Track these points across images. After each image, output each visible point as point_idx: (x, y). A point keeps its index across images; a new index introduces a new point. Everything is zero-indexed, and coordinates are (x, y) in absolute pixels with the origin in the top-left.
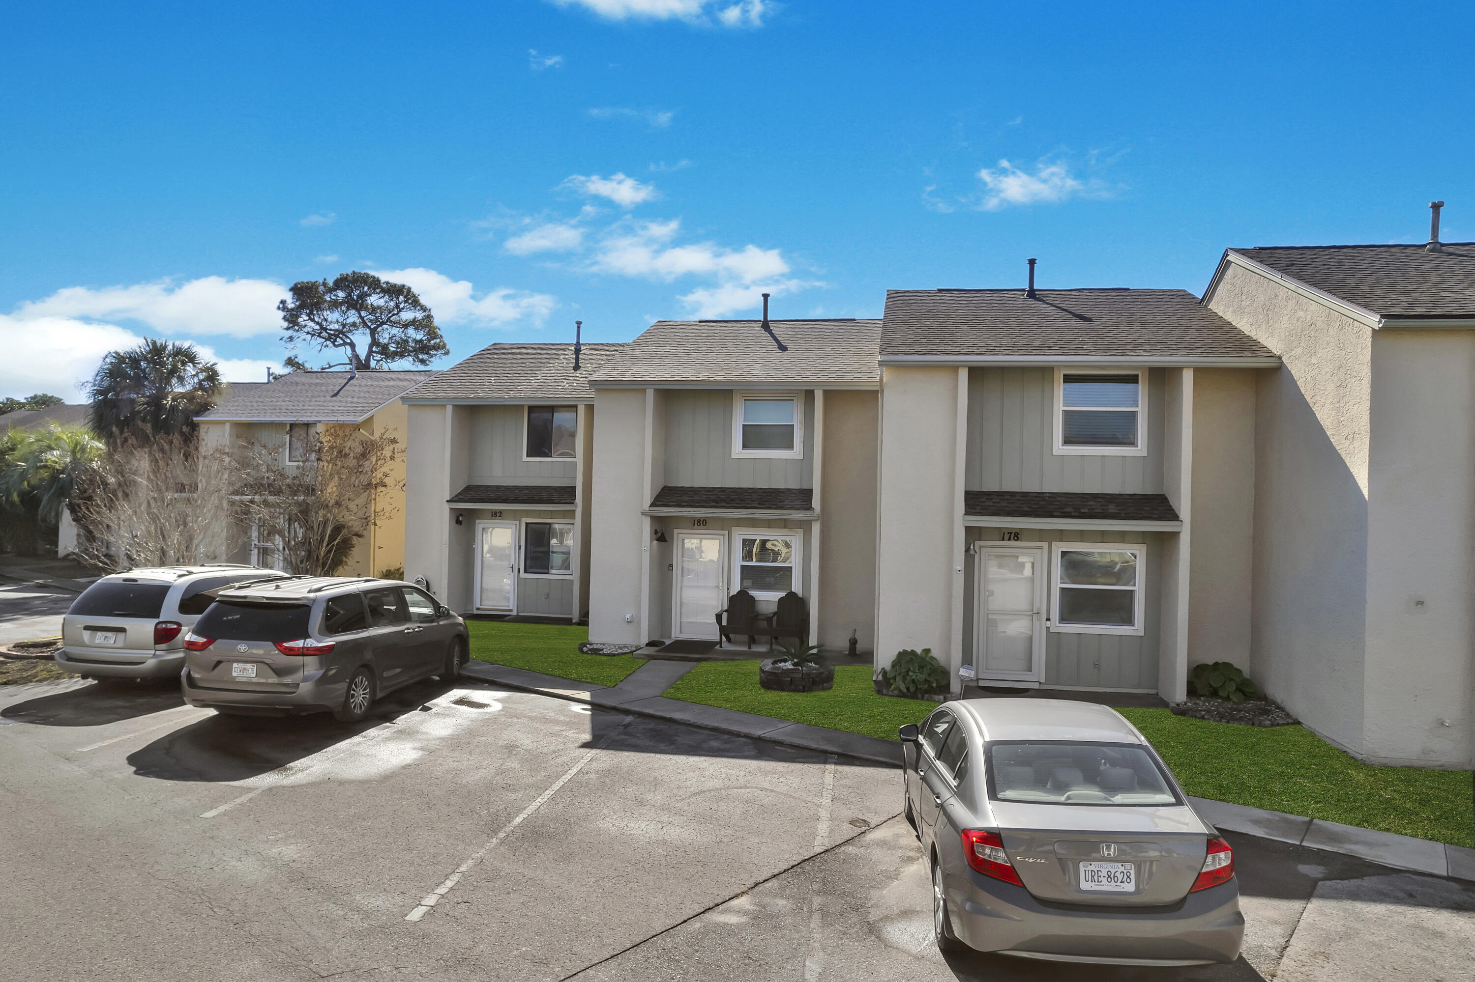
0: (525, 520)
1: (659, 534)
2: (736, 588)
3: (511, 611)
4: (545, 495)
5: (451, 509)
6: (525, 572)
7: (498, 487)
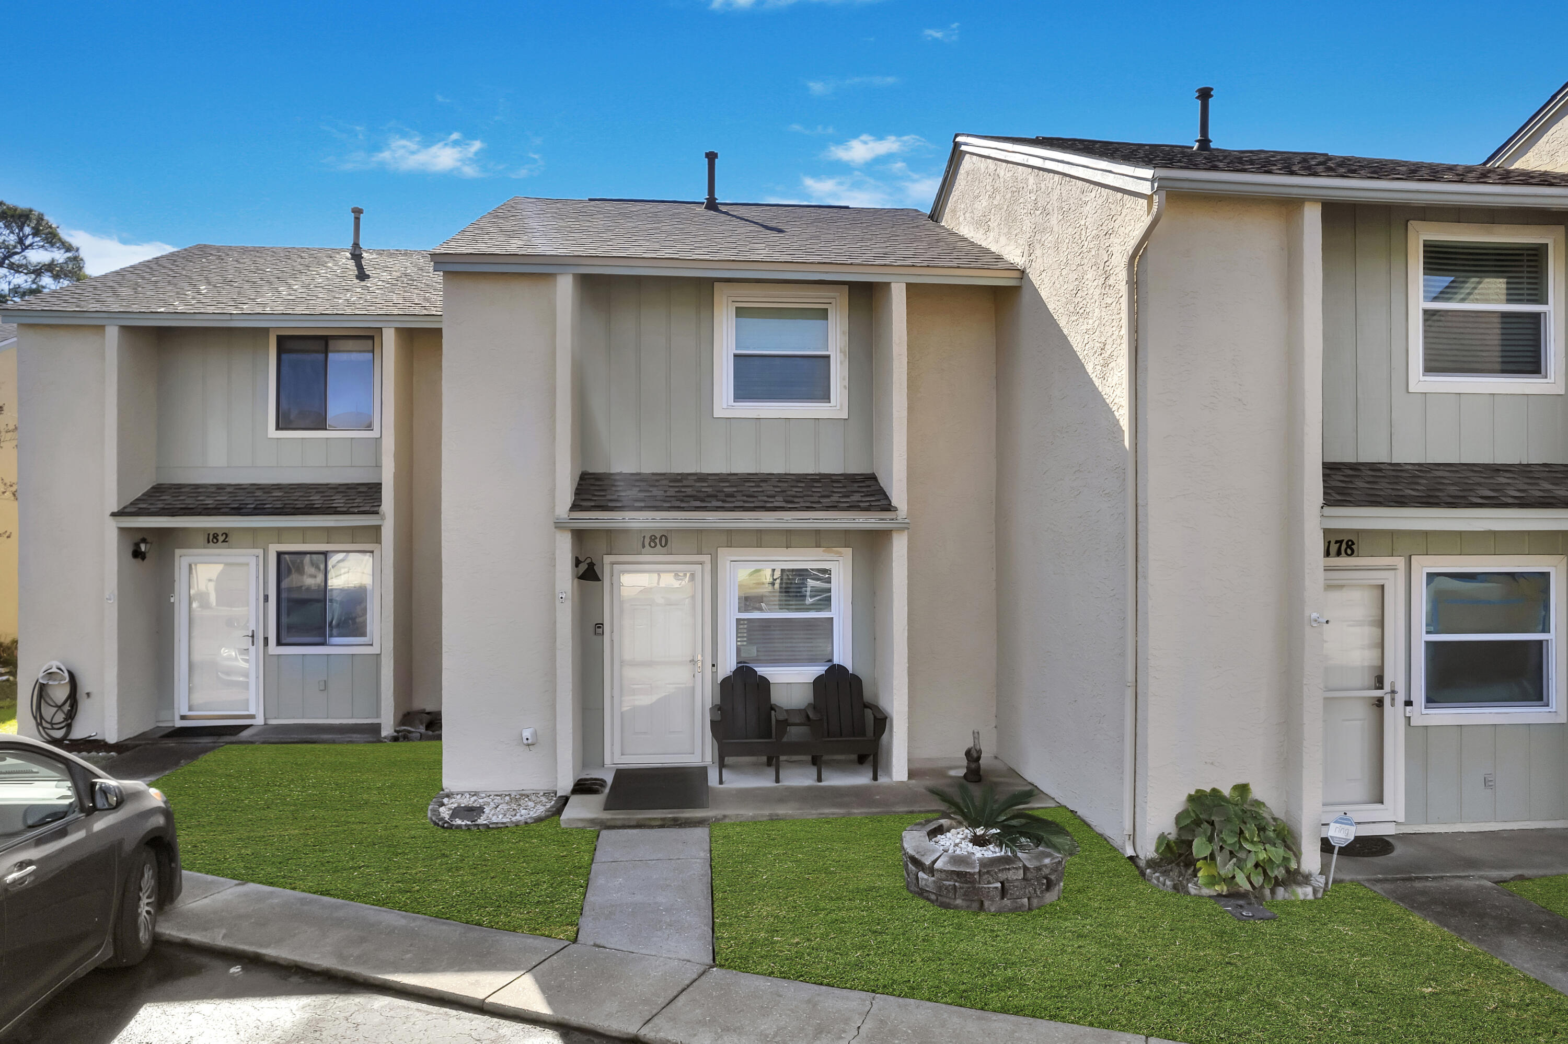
0: (274, 549)
1: (583, 567)
2: (728, 665)
3: (252, 717)
4: (317, 500)
5: (121, 530)
6: (279, 643)
7: (220, 487)
